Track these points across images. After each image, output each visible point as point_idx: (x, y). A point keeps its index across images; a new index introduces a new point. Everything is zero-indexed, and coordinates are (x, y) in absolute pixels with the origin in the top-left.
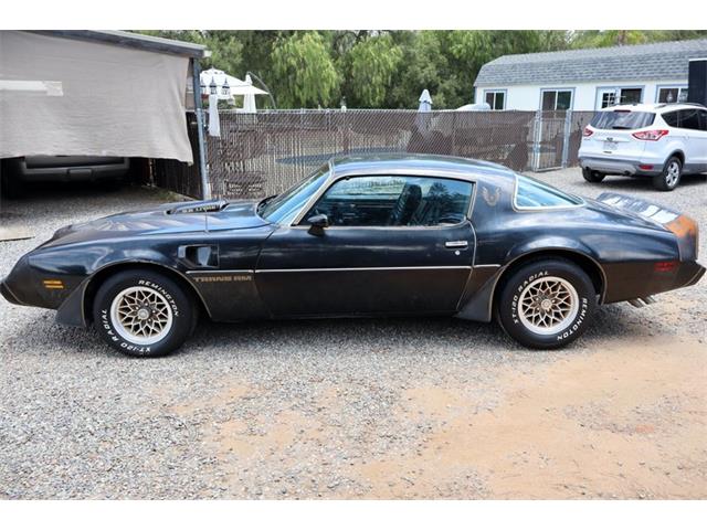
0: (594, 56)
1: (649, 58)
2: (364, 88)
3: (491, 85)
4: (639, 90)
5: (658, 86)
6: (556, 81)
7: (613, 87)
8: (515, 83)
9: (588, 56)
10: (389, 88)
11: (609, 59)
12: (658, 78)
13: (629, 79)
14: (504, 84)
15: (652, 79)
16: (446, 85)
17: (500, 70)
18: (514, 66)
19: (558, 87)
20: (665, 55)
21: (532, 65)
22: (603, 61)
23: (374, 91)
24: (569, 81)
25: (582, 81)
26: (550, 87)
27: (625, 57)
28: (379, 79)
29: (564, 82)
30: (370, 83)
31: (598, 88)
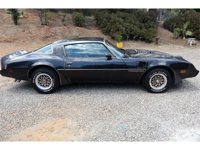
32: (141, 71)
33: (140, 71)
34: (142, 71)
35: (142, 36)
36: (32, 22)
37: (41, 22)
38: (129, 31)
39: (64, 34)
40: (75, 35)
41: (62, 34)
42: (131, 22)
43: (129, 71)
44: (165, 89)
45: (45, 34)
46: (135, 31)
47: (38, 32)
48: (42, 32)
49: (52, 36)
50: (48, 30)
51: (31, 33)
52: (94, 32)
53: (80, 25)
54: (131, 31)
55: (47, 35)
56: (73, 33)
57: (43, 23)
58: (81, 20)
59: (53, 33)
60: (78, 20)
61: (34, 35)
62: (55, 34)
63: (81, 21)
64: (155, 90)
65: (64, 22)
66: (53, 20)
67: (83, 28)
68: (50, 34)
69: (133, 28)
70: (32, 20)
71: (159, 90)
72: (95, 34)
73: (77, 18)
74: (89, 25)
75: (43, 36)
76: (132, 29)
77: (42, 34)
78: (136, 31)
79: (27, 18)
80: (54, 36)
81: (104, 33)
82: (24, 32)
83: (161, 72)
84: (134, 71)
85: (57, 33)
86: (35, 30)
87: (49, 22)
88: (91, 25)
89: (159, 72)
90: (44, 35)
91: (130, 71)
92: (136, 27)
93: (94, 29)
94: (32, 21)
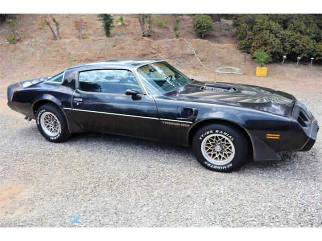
32: (184, 125)
33: (182, 125)
34: (186, 125)
35: (318, 55)
36: (132, 33)
37: (142, 32)
38: (288, 46)
39: (171, 51)
40: (188, 52)
41: (169, 50)
42: (297, 29)
43: (163, 122)
44: (231, 165)
45: (142, 50)
46: (301, 46)
47: (133, 47)
48: (138, 48)
49: (152, 53)
50: (148, 44)
51: (123, 48)
52: (224, 48)
53: (203, 36)
54: (294, 47)
55: (145, 52)
56: (187, 49)
57: (145, 34)
58: (204, 27)
59: (155, 48)
60: (200, 27)
61: (126, 51)
62: (157, 51)
63: (204, 29)
64: (212, 164)
65: (177, 32)
66: (165, 28)
67: (206, 41)
68: (150, 50)
69: (297, 41)
70: (134, 28)
71: (219, 166)
72: (225, 51)
73: (198, 23)
74: (222, 35)
75: (138, 54)
76: (296, 43)
77: (138, 51)
78: (305, 47)
79: (127, 25)
80: (156, 53)
81: (240, 49)
82: (115, 48)
83: (221, 132)
84: (171, 124)
85: (160, 49)
86: (130, 45)
87: (154, 32)
88: (225, 36)
89: (217, 131)
90: (141, 52)
91: (166, 123)
92: (305, 38)
93: (228, 43)
94: (133, 31)
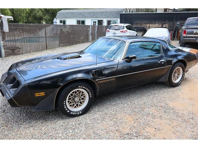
0: (89, 11)
1: (104, 12)
2: (20, 18)
3: (61, 18)
4: (102, 21)
5: (107, 20)
6: (80, 18)
7: (96, 20)
8: (68, 18)
9: (88, 11)
10: (28, 18)
11: (93, 12)
12: (107, 18)
13: (99, 18)
14: (65, 18)
15: (105, 18)
16: (45, 17)
17: (63, 14)
18: (67, 13)
19: (81, 19)
20: (107, 12)
21: (73, 13)
22: (92, 12)
23: (23, 18)
24: (84, 18)
25: (87, 18)
26: (79, 19)
27: (97, 12)
28: (24, 15)
29: (82, 18)
30: (21, 16)
31: (92, 20)
